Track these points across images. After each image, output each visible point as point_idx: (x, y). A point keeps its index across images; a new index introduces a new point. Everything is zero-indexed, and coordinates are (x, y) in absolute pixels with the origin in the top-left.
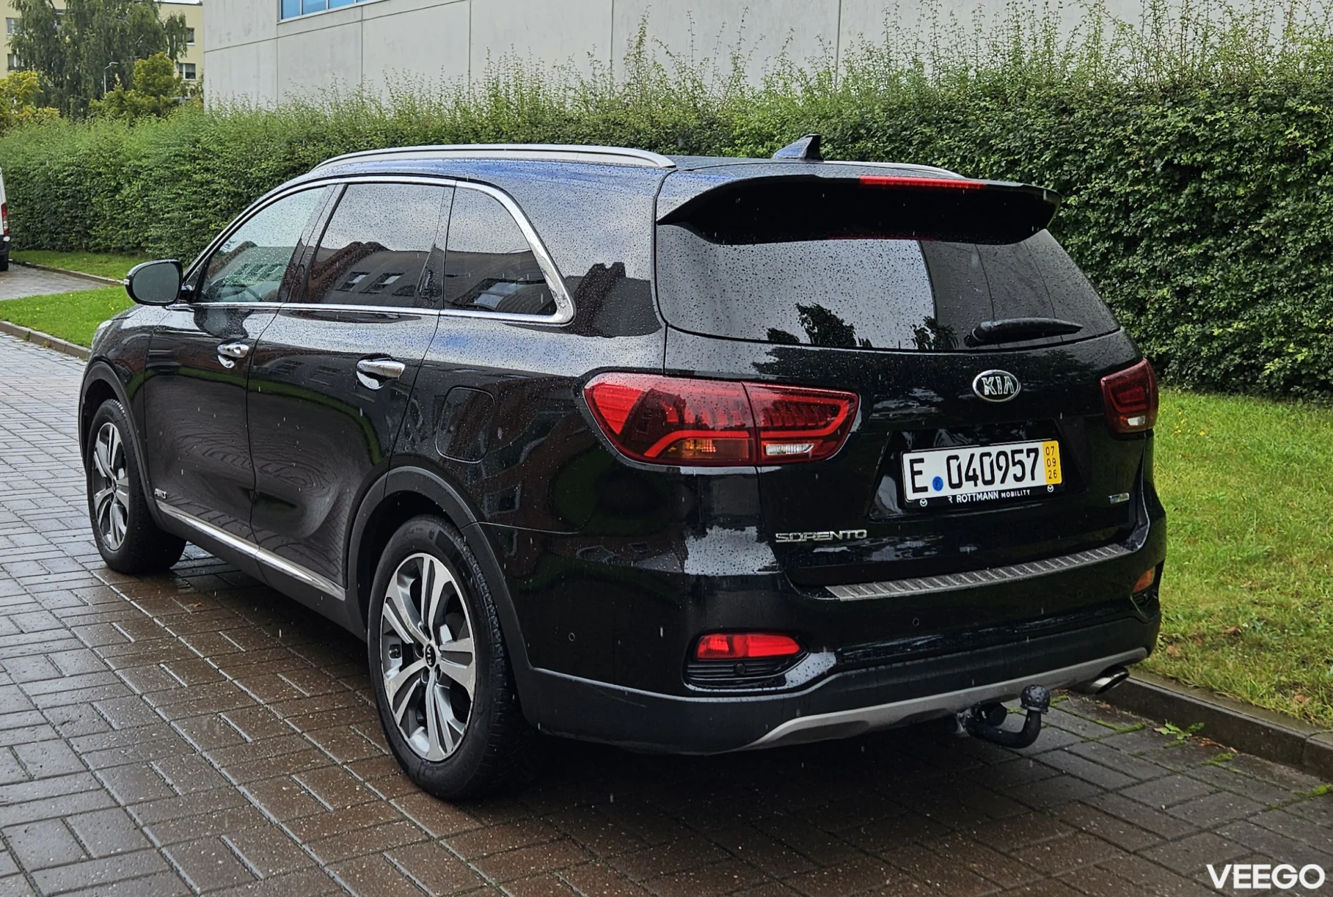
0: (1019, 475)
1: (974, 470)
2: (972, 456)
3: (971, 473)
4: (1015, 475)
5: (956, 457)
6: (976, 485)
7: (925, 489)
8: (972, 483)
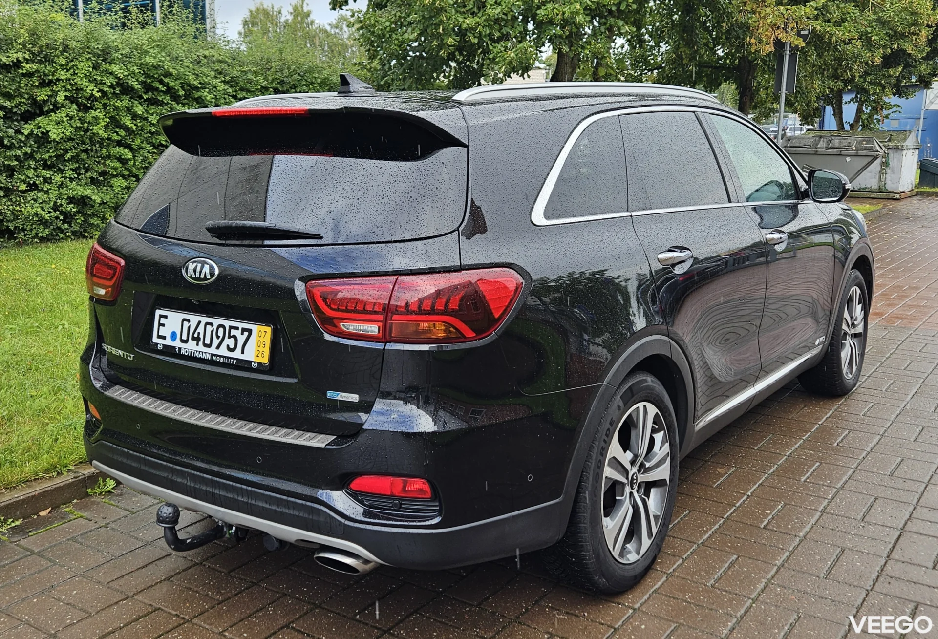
0: (232, 346)
1: (199, 333)
2: (200, 322)
3: (196, 335)
4: (228, 346)
5: (188, 321)
6: (198, 345)
7: (164, 338)
8: (196, 342)
